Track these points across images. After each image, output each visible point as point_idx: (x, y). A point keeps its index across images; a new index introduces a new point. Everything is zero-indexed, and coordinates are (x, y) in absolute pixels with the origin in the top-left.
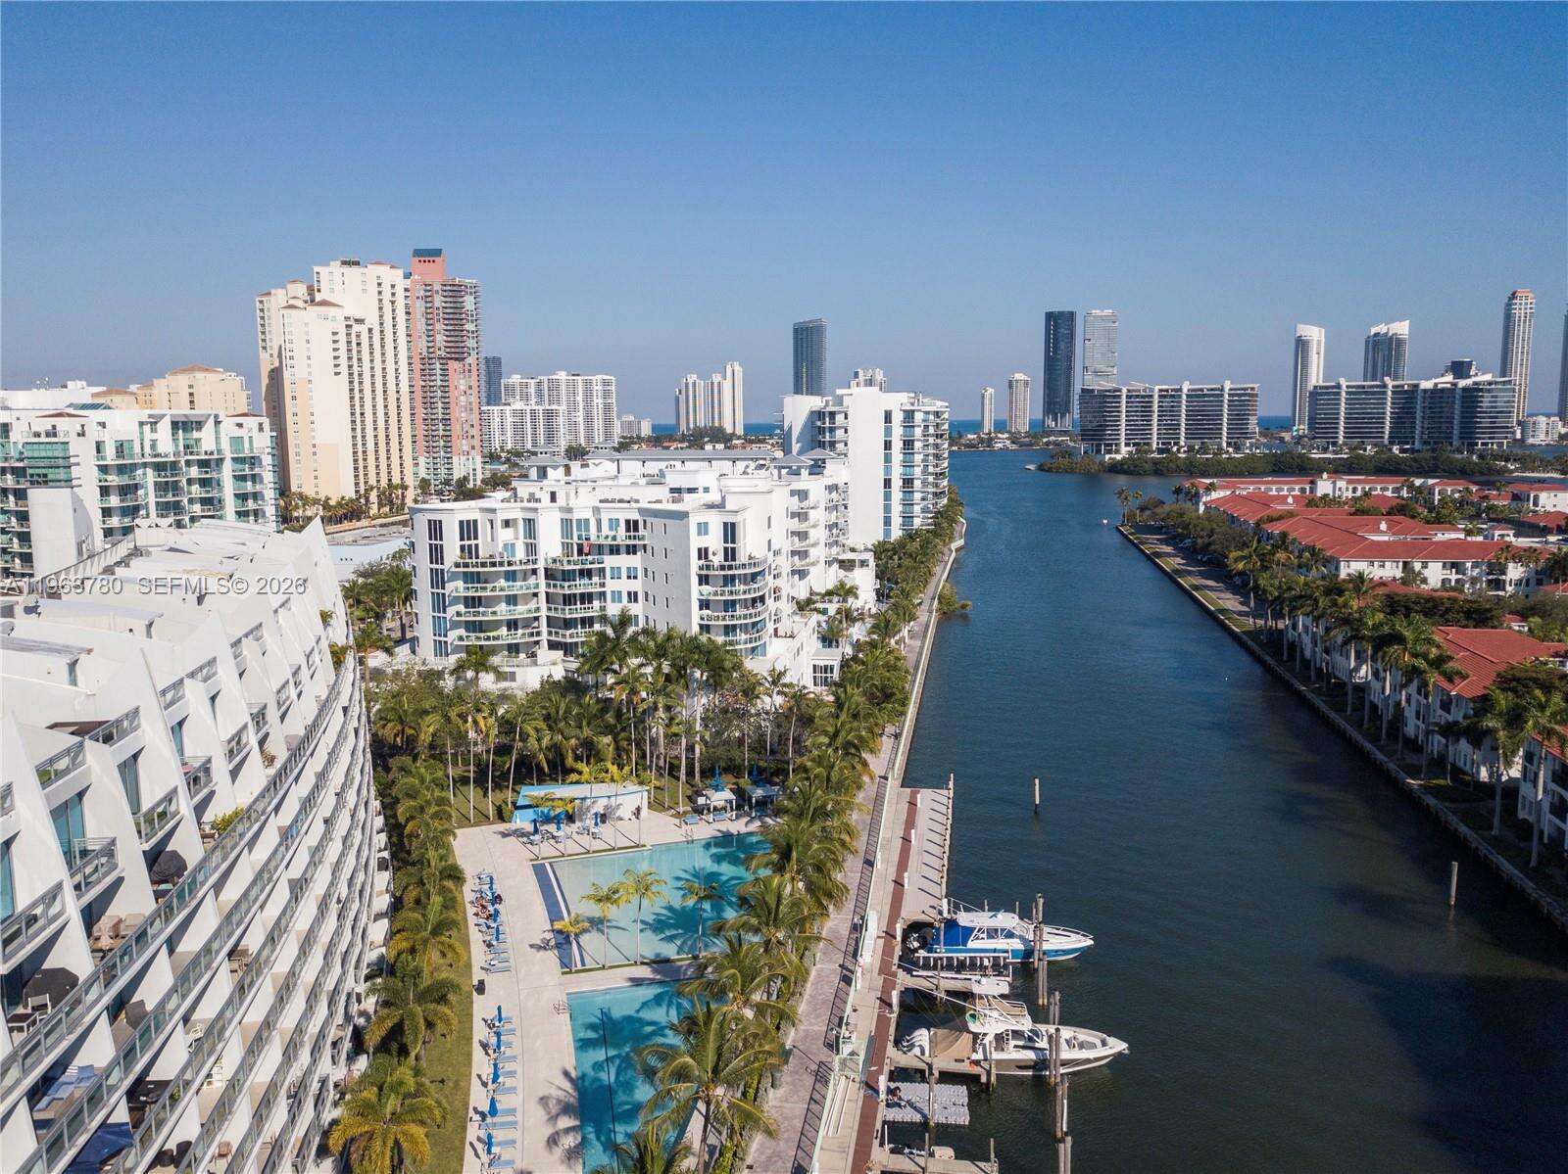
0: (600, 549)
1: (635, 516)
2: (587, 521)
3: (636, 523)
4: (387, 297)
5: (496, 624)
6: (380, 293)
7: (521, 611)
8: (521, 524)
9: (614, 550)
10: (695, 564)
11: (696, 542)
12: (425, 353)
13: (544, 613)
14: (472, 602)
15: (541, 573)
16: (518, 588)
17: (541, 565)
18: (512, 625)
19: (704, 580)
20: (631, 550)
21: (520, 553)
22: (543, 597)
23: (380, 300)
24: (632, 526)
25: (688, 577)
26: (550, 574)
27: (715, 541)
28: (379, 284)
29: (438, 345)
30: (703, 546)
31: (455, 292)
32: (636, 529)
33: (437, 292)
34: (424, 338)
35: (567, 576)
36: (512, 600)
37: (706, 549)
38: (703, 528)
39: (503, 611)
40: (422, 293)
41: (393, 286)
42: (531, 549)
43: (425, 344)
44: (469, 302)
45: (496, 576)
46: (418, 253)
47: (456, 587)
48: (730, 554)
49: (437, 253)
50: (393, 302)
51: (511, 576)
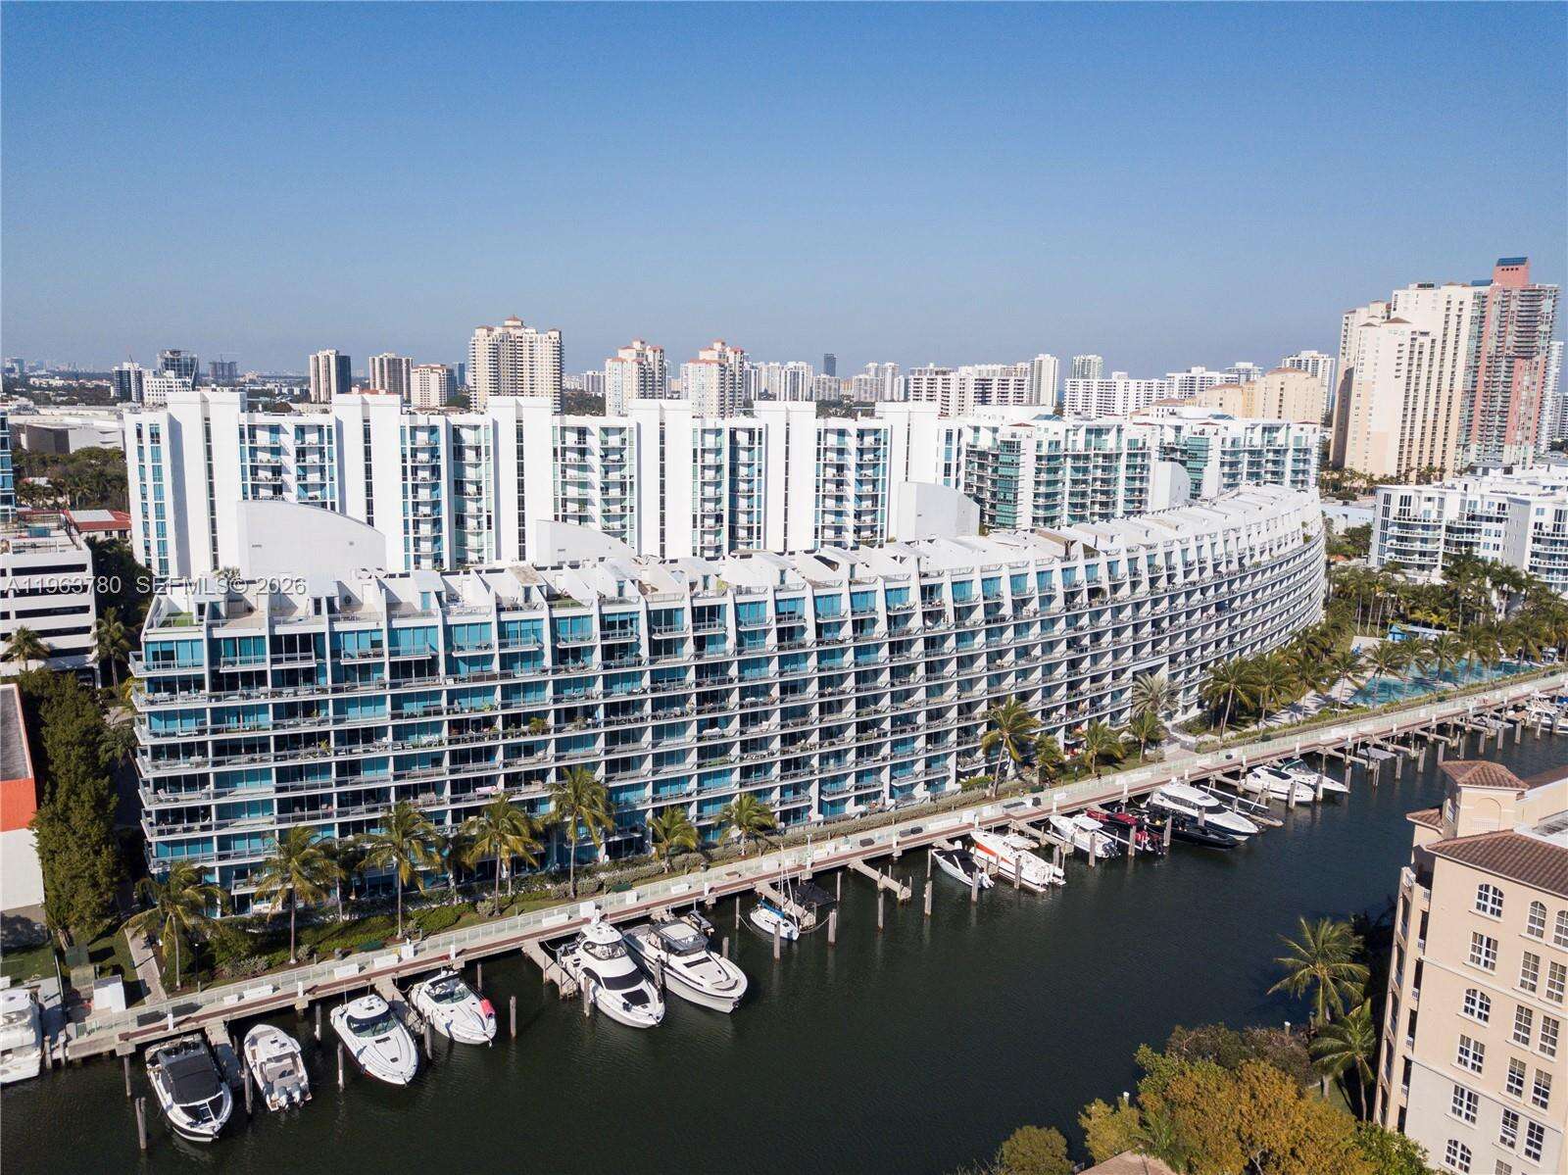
0: (1481, 518)
1: (1503, 502)
2: (1476, 502)
3: (1504, 505)
5: (1413, 553)
6: (1448, 309)
7: (1429, 547)
8: (1437, 500)
9: (1489, 519)
10: (1531, 531)
11: (1534, 518)
12: (1493, 352)
13: (1441, 550)
14: (1400, 539)
15: (1444, 528)
16: (1429, 534)
17: (1444, 524)
18: (1423, 554)
19: (1536, 540)
20: (1499, 520)
21: (1434, 516)
22: (1442, 541)
23: (1447, 316)
24: (1502, 507)
25: (1525, 537)
26: (1449, 529)
27: (1548, 521)
28: (1449, 302)
29: (1508, 344)
30: (1539, 521)
31: (1533, 296)
32: (1504, 508)
33: (1515, 297)
34: (1495, 338)
35: (1460, 531)
36: (1424, 541)
37: (1541, 524)
38: (1540, 512)
39: (1418, 546)
40: (1500, 298)
41: (1461, 303)
42: (1440, 514)
43: (1495, 344)
44: (1546, 305)
45: (1417, 526)
46: (1503, 262)
47: (1394, 530)
48: (1557, 528)
49: (1522, 261)
50: (1459, 316)
51: (1426, 528)
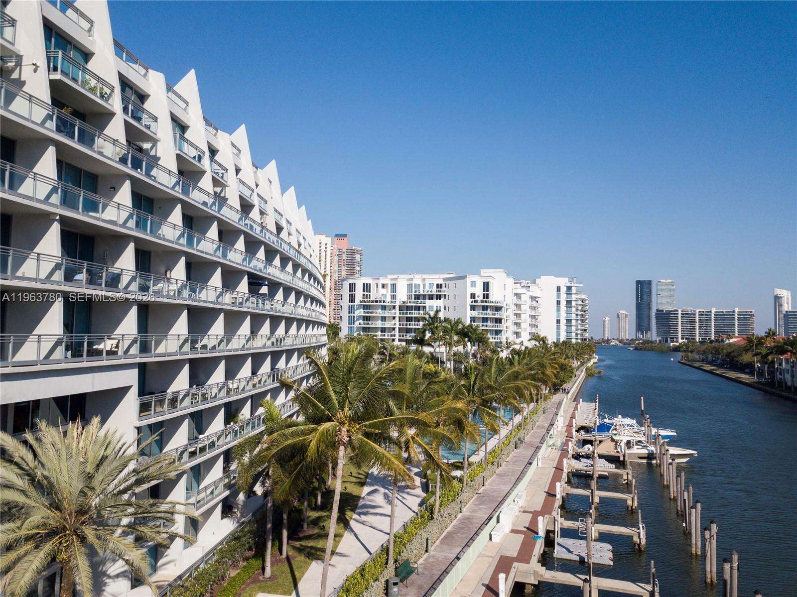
0: (424, 297)
1: (441, 282)
2: (419, 285)
3: (441, 285)
4: (323, 249)
5: (376, 329)
6: (320, 247)
7: (388, 325)
8: (389, 286)
9: (431, 297)
10: (469, 300)
11: (470, 290)
12: (337, 279)
13: (397, 326)
14: (366, 319)
15: (397, 308)
16: (387, 314)
17: (397, 304)
18: (383, 330)
19: (473, 308)
20: (439, 297)
21: (389, 299)
22: (397, 319)
23: (320, 250)
24: (439, 286)
25: (465, 306)
26: (401, 308)
27: (479, 291)
28: (320, 243)
29: (343, 276)
30: (473, 292)
31: (352, 253)
32: (441, 287)
34: (337, 273)
35: (409, 308)
36: (384, 319)
37: (474, 294)
38: (473, 284)
39: (379, 324)
40: (337, 253)
41: (326, 244)
42: (394, 297)
43: (337, 276)
44: (358, 258)
45: (376, 307)
46: (337, 236)
47: (360, 312)
48: (486, 296)
49: (345, 236)
50: (326, 252)
51: (384, 308)
